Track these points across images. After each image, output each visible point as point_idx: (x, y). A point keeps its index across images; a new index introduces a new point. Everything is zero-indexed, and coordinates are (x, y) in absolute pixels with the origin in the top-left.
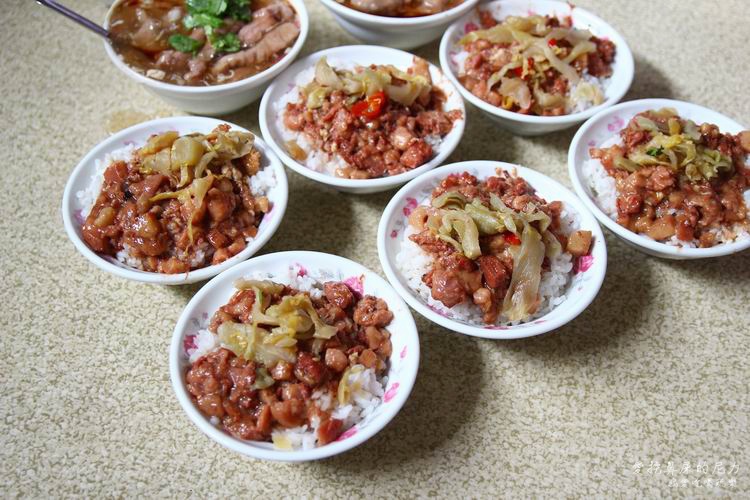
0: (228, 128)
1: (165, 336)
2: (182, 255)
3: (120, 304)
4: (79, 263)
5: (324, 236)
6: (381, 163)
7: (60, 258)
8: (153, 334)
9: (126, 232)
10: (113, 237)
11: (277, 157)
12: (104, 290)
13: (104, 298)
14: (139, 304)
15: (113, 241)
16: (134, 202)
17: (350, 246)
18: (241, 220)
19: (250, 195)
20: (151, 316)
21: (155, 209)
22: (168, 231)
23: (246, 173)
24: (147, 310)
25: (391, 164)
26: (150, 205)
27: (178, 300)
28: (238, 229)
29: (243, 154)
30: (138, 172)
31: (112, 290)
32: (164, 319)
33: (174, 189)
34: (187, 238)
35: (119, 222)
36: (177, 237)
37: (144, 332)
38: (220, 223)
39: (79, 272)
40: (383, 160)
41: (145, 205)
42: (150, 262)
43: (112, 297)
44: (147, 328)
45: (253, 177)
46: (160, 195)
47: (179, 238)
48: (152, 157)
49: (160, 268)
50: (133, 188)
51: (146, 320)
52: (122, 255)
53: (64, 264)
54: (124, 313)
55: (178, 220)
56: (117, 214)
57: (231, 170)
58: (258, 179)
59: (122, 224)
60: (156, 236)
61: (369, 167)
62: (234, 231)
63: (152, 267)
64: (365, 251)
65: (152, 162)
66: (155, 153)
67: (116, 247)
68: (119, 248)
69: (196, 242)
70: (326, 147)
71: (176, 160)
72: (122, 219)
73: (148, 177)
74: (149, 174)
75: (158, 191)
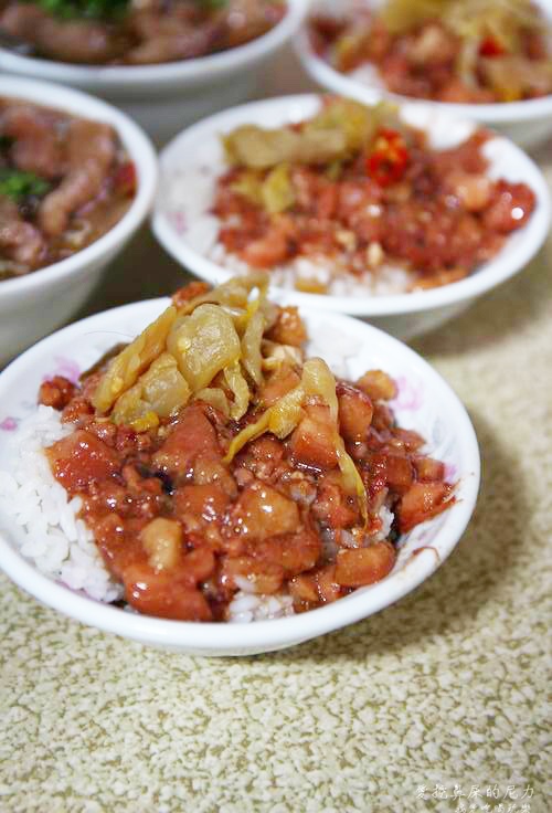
1: (394, 737)
3: (245, 743)
7: (20, 747)
8: (370, 747)
10: (208, 577)
12: (181, 742)
13: (202, 754)
14: (280, 721)
20: (327, 723)
24: (308, 719)
27: (336, 667)
31: (195, 732)
32: (354, 713)
33: (236, 427)
36: (323, 507)
37: (350, 756)
39: (92, 747)
42: (302, 587)
43: (213, 743)
44: (348, 748)
46: (234, 445)
47: (330, 505)
48: (136, 391)
51: (327, 737)
52: (240, 608)
53: (41, 752)
54: (271, 754)
59: (212, 535)
66: (135, 382)
67: (220, 599)
68: (227, 596)
69: (372, 493)
70: (357, 264)
71: (202, 366)
72: (204, 529)
73: (161, 431)
74: (159, 426)
75: (223, 442)
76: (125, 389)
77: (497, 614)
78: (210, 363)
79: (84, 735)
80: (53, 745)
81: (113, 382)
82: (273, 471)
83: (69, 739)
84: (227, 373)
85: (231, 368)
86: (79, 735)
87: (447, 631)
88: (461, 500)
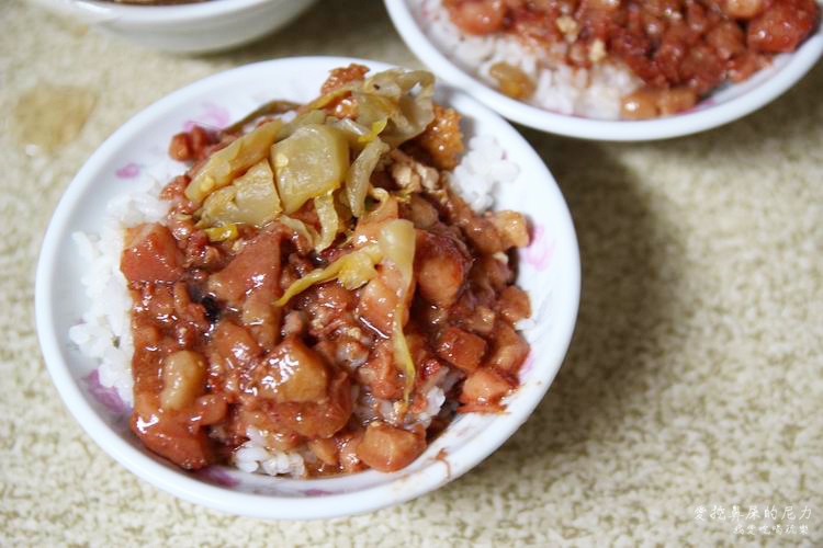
0: (362, 71)
2: (393, 412)
4: (113, 485)
5: (607, 245)
6: (712, 59)
7: (64, 486)
9: (246, 402)
10: (218, 423)
11: (485, 108)
12: (203, 531)
15: (218, 433)
16: (235, 319)
17: (671, 249)
18: (486, 284)
19: (473, 215)
21: (293, 323)
22: (343, 366)
23: (442, 166)
25: (733, 57)
26: (279, 319)
28: (491, 308)
29: (423, 124)
30: (207, 242)
33: (312, 261)
34: (395, 370)
35: (220, 382)
36: (369, 374)
38: (452, 307)
39: (124, 508)
40: (715, 51)
41: (268, 322)
42: (319, 451)
45: (459, 171)
46: (293, 288)
47: (375, 375)
48: (227, 193)
49: (350, 458)
50: (216, 286)
52: (247, 457)
53: (78, 497)
55: (354, 333)
56: (207, 364)
57: (414, 171)
58: (470, 171)
59: (230, 386)
60: (328, 390)
61: (691, 77)
62: (488, 317)
63: (328, 460)
64: (707, 252)
65: (230, 206)
66: (230, 184)
67: (228, 443)
68: (236, 442)
69: (422, 375)
70: (576, 56)
71: (294, 188)
72: (225, 374)
73: (237, 246)
74: (237, 239)
75: (285, 280)
76: (216, 188)
77: (572, 492)
78: (303, 188)
79: (123, 492)
80: (92, 494)
81: (203, 179)
82: (331, 321)
83: (109, 492)
84: (317, 203)
85: (323, 198)
86: (117, 491)
87: (511, 495)
88: (509, 413)
